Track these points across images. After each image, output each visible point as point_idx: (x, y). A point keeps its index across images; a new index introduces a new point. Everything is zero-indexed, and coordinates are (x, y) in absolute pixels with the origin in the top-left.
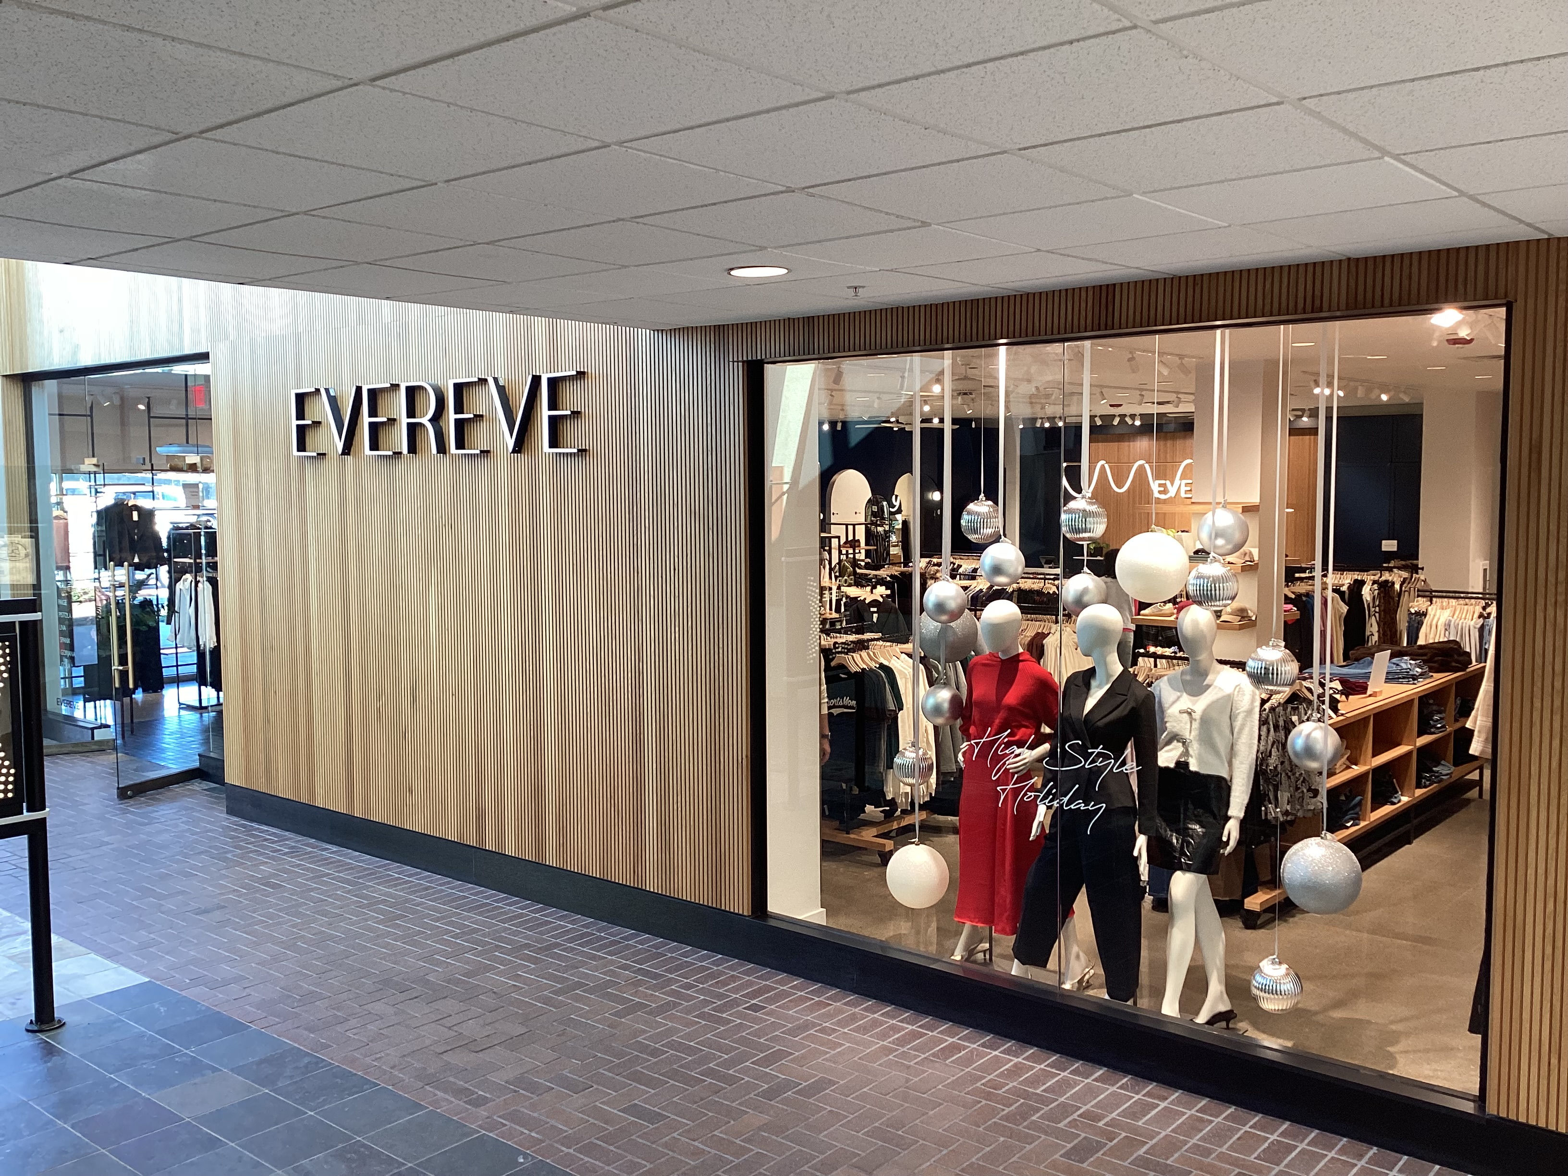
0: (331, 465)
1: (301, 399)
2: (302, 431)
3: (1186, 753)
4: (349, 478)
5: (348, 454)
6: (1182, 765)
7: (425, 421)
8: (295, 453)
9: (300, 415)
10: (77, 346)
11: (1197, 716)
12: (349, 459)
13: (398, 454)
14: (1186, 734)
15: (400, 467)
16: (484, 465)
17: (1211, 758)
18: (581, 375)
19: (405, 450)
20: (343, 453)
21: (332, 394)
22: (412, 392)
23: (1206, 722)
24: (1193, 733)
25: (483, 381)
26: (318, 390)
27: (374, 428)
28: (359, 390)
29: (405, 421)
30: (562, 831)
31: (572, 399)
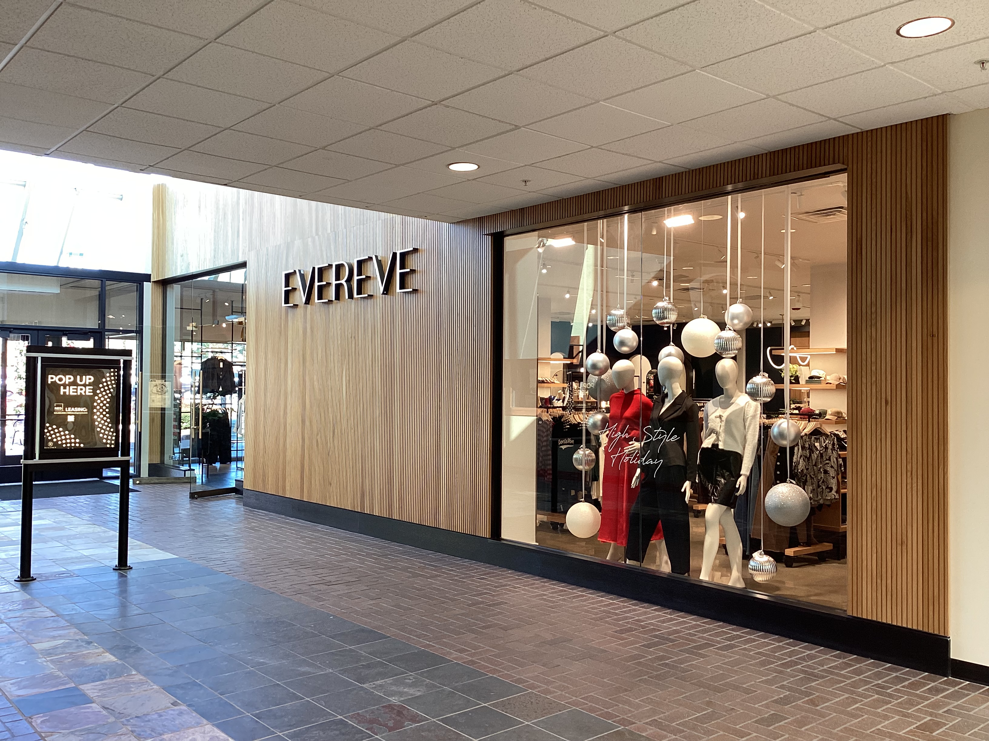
0: (299, 311)
1: (288, 277)
2: (287, 293)
3: (718, 439)
4: (309, 317)
5: (308, 304)
6: (715, 446)
7: (343, 282)
8: (283, 305)
9: (287, 285)
10: (189, 264)
11: (724, 419)
12: (309, 306)
13: (330, 301)
14: (718, 429)
15: (332, 307)
16: (370, 302)
17: (730, 441)
18: (415, 250)
19: (334, 299)
20: (306, 303)
21: (302, 272)
22: (339, 267)
23: (728, 422)
24: (722, 428)
25: (370, 258)
26: (295, 271)
27: (320, 288)
28: (314, 268)
29: (334, 282)
30: (401, 499)
31: (413, 262)
